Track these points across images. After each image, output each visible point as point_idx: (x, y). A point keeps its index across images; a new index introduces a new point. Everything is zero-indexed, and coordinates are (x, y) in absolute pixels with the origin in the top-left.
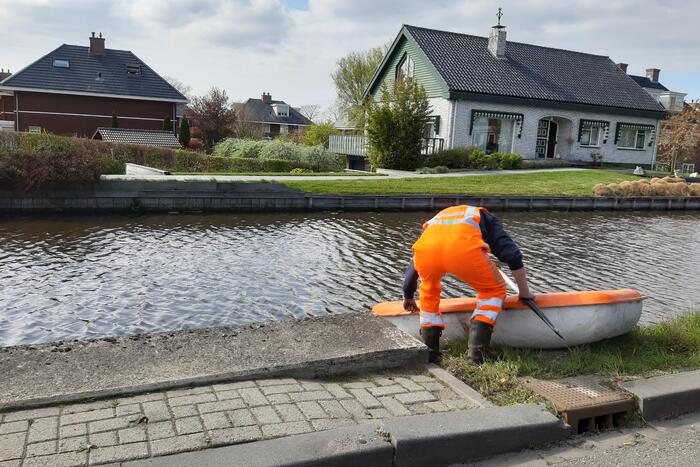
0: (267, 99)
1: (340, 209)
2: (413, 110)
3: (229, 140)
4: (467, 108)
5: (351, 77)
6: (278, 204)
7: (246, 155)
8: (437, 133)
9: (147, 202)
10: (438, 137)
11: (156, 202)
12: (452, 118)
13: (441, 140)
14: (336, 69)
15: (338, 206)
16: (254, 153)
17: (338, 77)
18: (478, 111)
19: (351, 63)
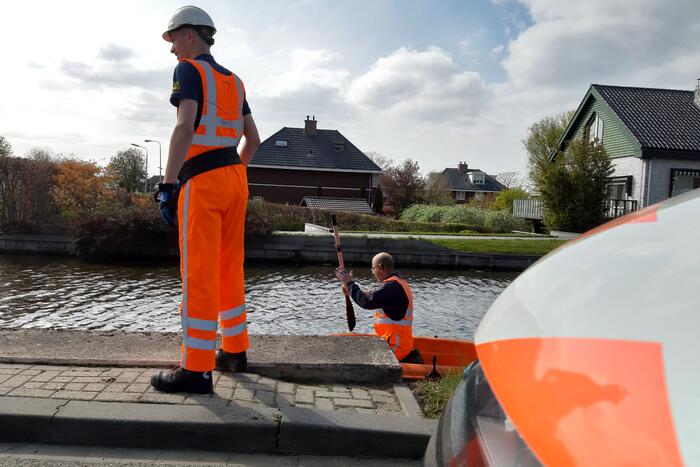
0: (464, 168)
1: (488, 267)
2: (592, 170)
3: (416, 206)
4: (664, 167)
5: (544, 141)
6: (424, 260)
7: (430, 220)
8: (630, 195)
9: (307, 254)
10: (630, 198)
11: (314, 254)
12: (647, 178)
13: (633, 202)
14: (527, 134)
15: (486, 264)
16: (437, 218)
17: (529, 143)
18: (679, 170)
19: (543, 127)
